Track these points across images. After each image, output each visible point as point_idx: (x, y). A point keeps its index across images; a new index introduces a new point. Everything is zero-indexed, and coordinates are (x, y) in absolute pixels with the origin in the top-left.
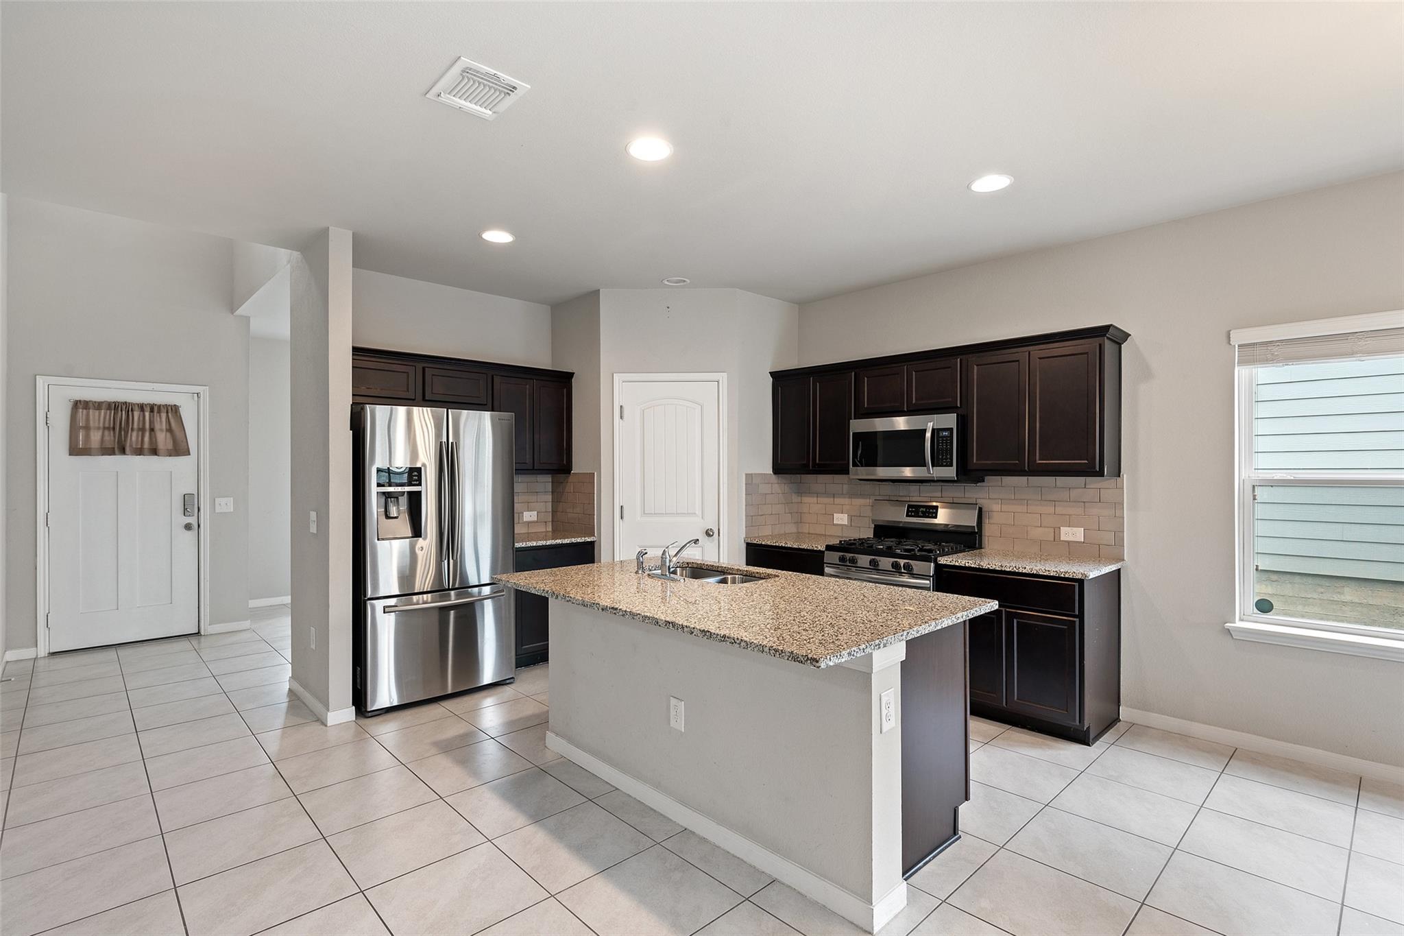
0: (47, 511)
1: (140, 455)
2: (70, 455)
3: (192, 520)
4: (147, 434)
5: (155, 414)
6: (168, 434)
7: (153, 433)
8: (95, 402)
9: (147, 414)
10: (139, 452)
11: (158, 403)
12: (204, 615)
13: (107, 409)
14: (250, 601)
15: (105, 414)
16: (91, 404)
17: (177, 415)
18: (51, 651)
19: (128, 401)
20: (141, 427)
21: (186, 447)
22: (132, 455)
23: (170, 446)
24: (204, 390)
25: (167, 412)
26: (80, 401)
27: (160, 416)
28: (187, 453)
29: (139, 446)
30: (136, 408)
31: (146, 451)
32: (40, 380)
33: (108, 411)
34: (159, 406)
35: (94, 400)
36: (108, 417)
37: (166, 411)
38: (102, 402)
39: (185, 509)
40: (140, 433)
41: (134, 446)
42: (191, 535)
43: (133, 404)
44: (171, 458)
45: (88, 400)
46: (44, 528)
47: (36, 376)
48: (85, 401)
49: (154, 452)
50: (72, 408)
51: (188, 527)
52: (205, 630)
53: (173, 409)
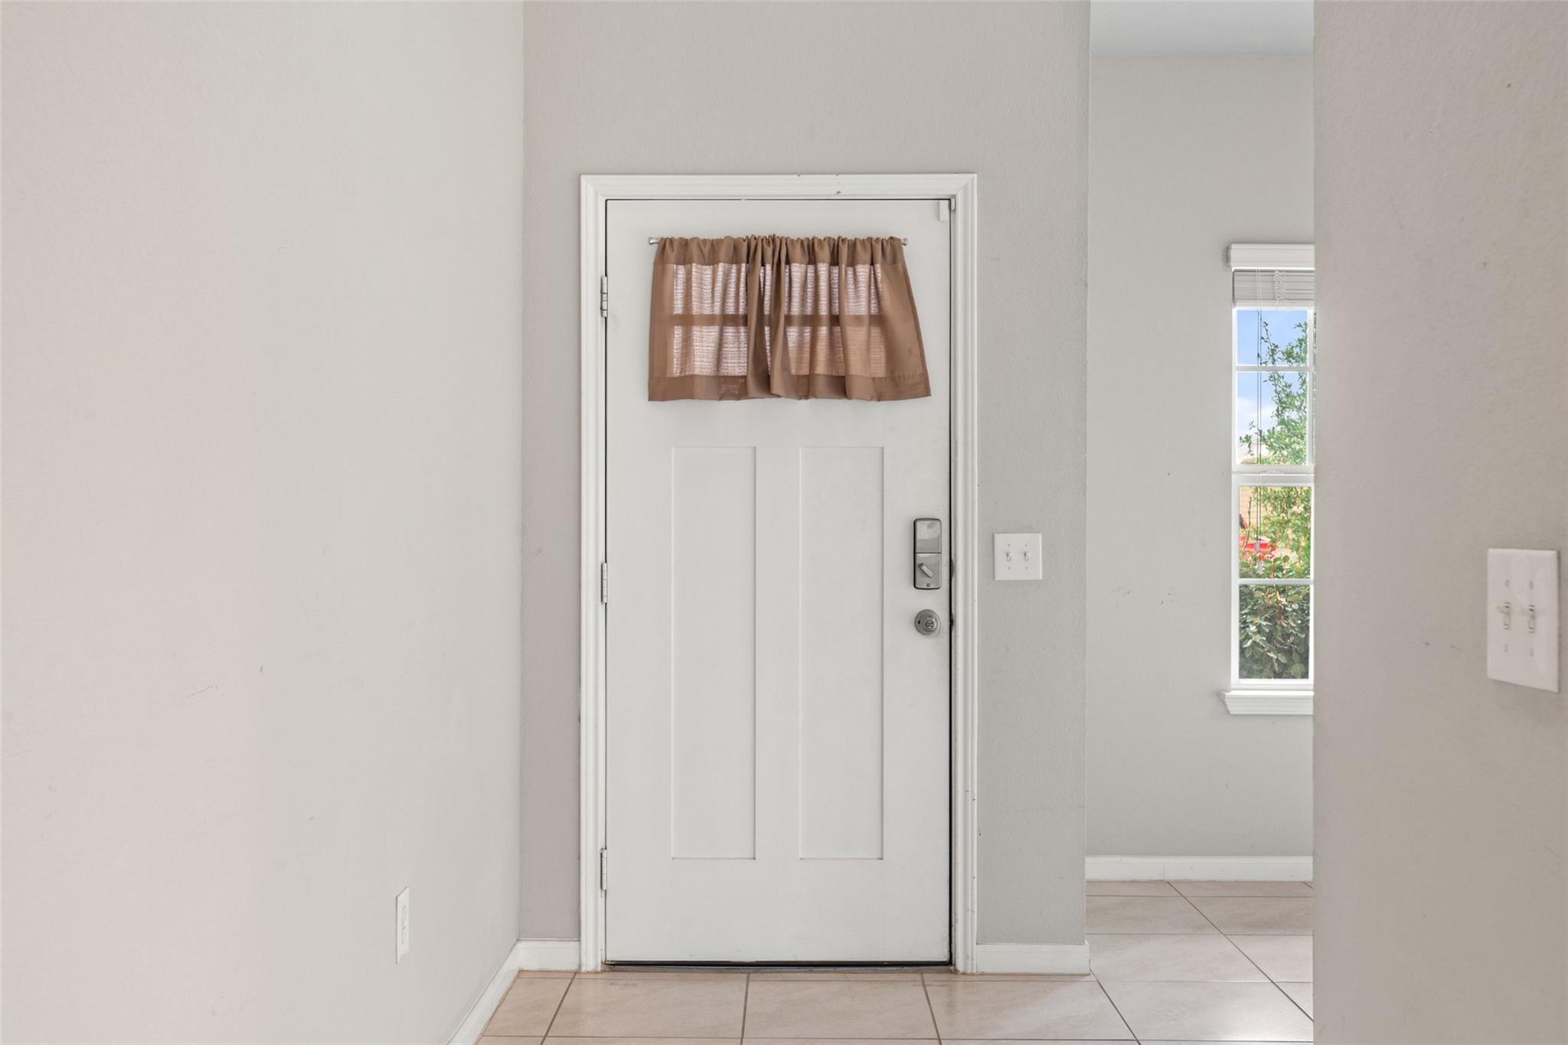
0: (602, 558)
1: (807, 397)
2: (650, 400)
3: (934, 602)
4: (823, 331)
5: (843, 266)
6: (876, 331)
7: (837, 329)
8: (705, 241)
9: (823, 268)
10: (804, 387)
11: (851, 237)
12: (966, 910)
13: (732, 262)
14: (1088, 860)
15: (727, 275)
16: (694, 250)
17: (895, 269)
18: (610, 958)
19: (780, 233)
20: (809, 311)
21: (920, 370)
22: (787, 396)
23: (880, 370)
24: (965, 187)
25: (872, 264)
26: (671, 240)
27: (855, 273)
28: (922, 388)
29: (805, 371)
30: (797, 253)
31: (821, 384)
32: (588, 184)
33: (734, 267)
34: (853, 245)
35: (702, 237)
36: (733, 280)
37: (868, 258)
38: (719, 242)
39: (916, 567)
40: (808, 330)
41: (793, 371)
42: (932, 647)
43: (788, 242)
44: (883, 404)
45: (688, 236)
46: (597, 605)
47: (580, 175)
48: (681, 239)
49: (841, 387)
50: (655, 264)
51: (924, 623)
52: (966, 957)
53: (888, 249)
